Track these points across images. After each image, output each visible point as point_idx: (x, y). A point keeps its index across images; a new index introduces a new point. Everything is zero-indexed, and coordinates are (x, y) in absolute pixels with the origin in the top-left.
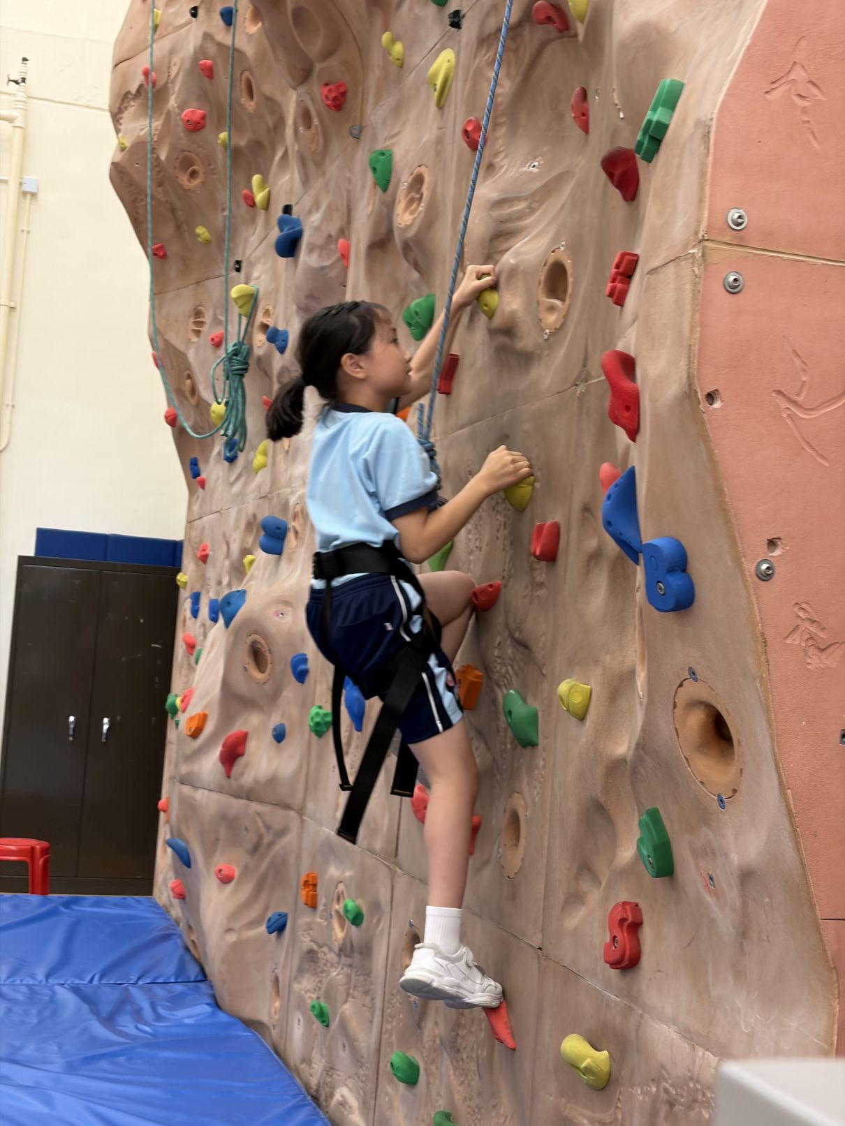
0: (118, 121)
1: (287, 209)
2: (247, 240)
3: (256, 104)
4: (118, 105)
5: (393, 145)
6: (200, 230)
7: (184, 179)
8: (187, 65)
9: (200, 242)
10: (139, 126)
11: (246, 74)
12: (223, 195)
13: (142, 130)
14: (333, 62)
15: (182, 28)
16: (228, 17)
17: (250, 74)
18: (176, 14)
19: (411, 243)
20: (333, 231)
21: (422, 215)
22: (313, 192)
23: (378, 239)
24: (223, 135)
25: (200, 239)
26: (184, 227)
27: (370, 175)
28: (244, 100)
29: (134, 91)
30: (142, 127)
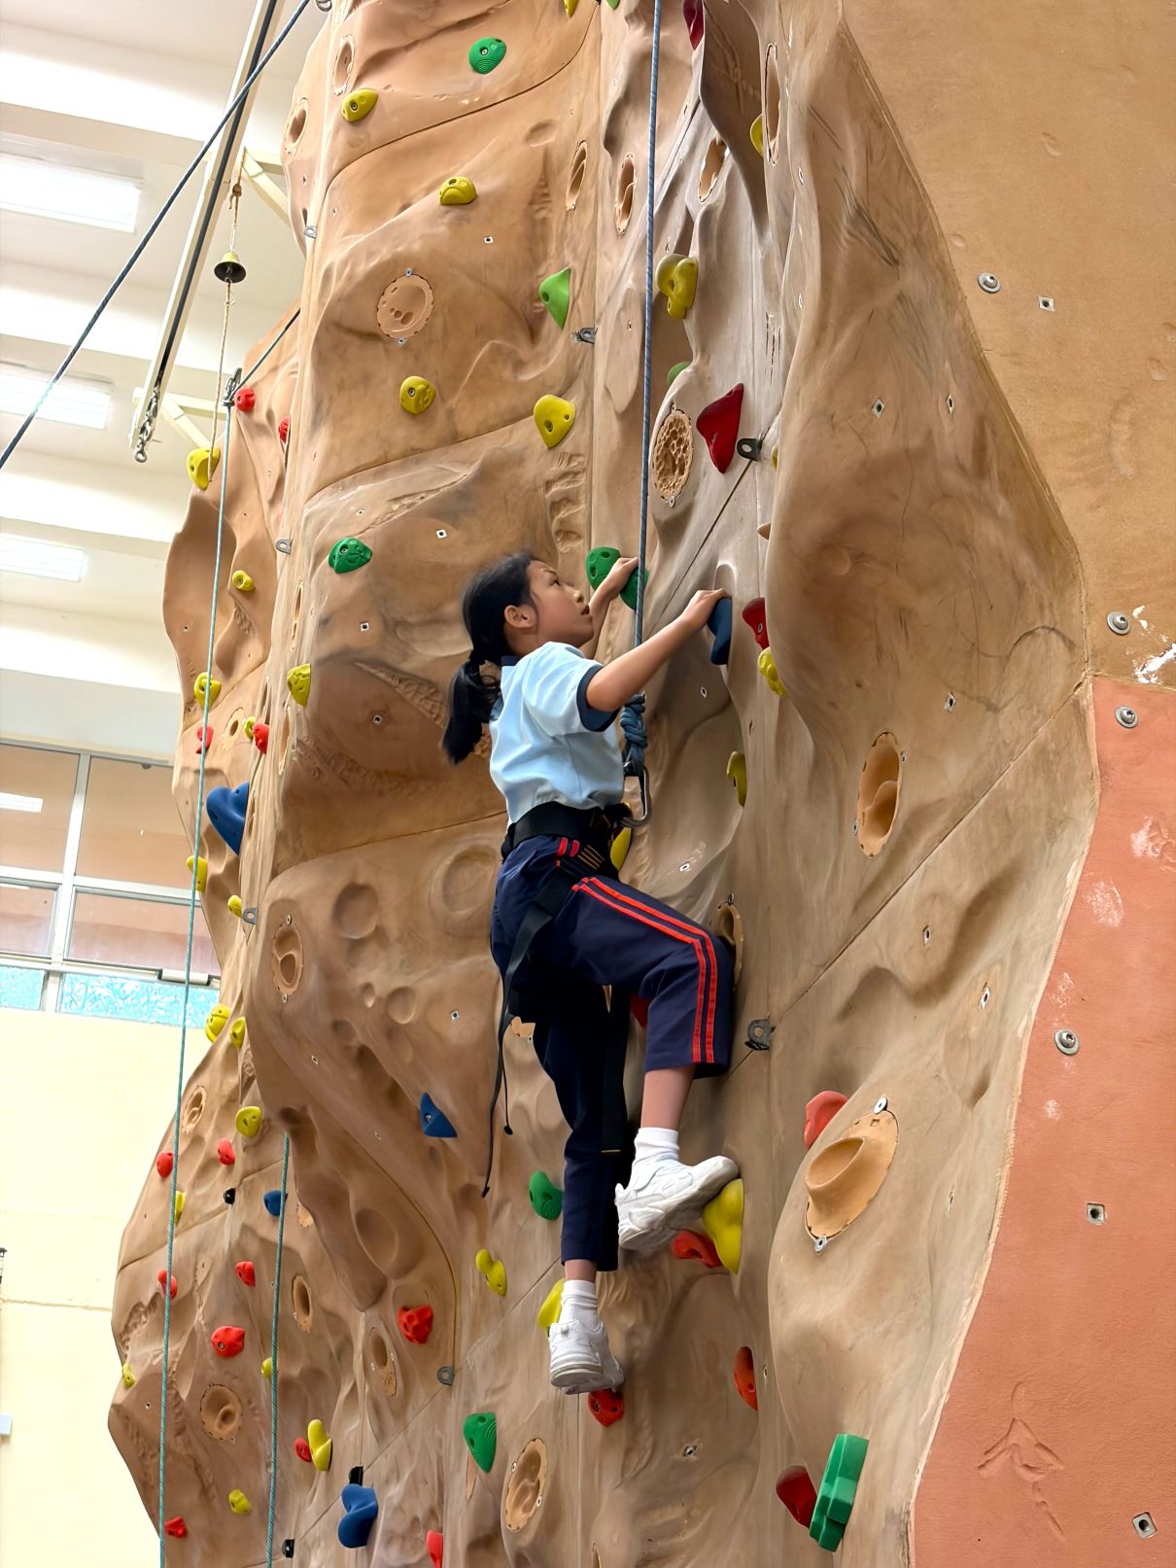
0: (123, 1343)
1: (356, 1475)
2: (301, 1509)
3: (313, 1320)
4: (124, 1322)
5: (497, 1404)
6: (235, 1496)
7: (213, 1424)
8: (220, 1266)
9: (235, 1514)
10: (152, 1351)
11: (299, 1279)
12: (266, 1444)
13: (156, 1356)
14: (413, 1279)
15: (214, 1216)
16: (274, 1204)
17: (305, 1279)
18: (206, 1197)
19: (526, 1554)
20: (420, 1513)
21: (540, 1514)
22: (390, 1452)
23: (481, 1534)
24: (268, 1362)
25: (234, 1510)
26: (213, 1490)
27: (467, 1448)
28: (296, 1313)
29: (146, 1302)
30: (156, 1353)
